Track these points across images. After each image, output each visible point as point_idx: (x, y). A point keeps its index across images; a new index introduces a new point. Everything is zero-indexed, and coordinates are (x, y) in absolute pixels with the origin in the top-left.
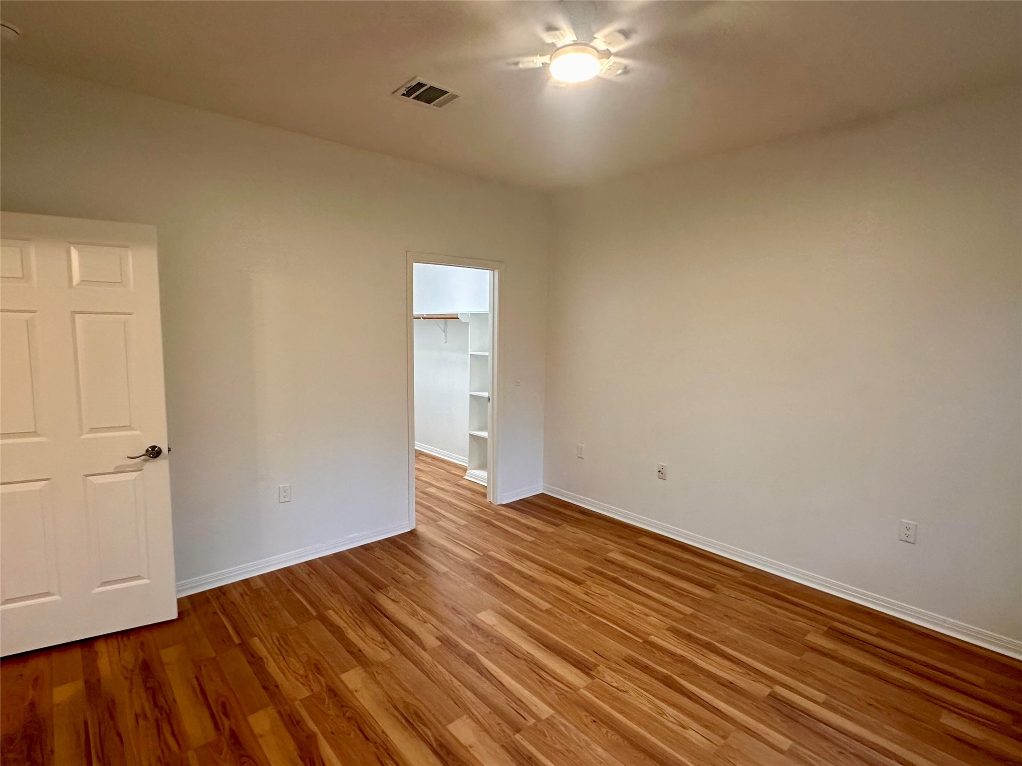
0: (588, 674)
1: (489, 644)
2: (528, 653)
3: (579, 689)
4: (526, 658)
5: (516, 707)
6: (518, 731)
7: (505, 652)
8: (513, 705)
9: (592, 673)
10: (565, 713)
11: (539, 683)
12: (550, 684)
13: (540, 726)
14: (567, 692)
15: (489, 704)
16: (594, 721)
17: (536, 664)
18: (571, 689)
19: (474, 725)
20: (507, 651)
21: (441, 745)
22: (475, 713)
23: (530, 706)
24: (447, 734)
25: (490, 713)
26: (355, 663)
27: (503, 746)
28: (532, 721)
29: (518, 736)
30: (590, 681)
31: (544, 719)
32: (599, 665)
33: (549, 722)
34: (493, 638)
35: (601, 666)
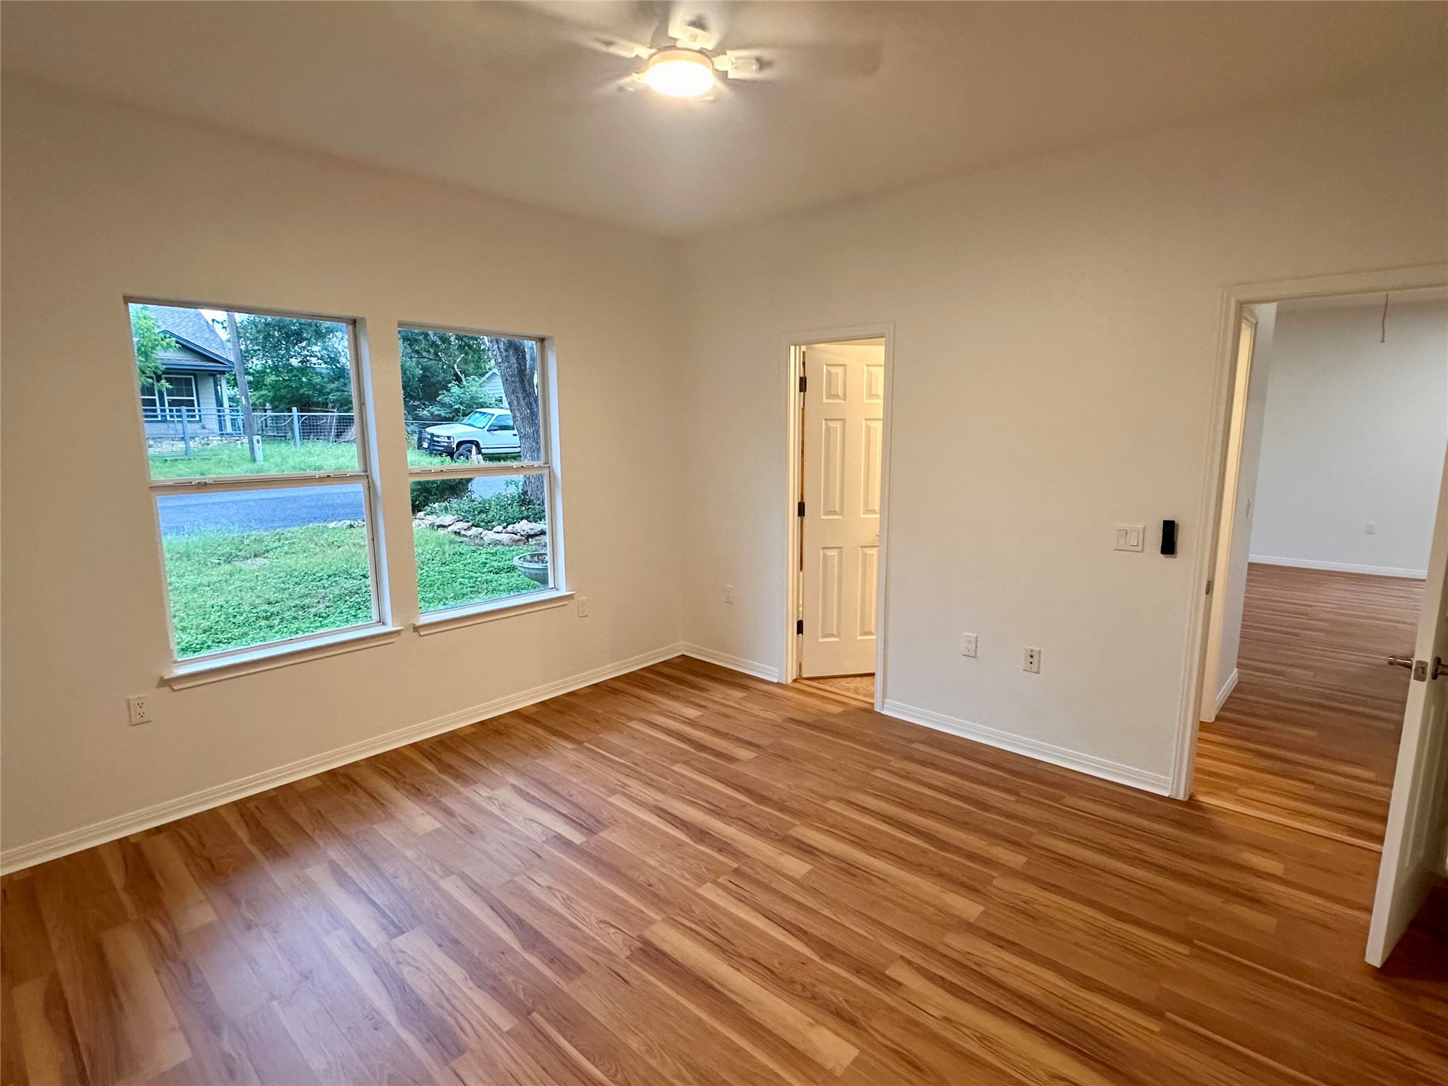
0: (646, 942)
1: (808, 980)
2: (738, 970)
3: (663, 920)
4: (740, 960)
5: (742, 892)
6: (736, 871)
7: (775, 967)
8: (746, 894)
9: (640, 945)
10: (685, 891)
11: (717, 922)
12: (701, 923)
13: (712, 876)
14: (679, 915)
15: (774, 891)
16: (650, 885)
17: (724, 951)
18: (674, 920)
19: (785, 871)
20: (771, 968)
21: (811, 853)
22: (788, 882)
23: (725, 894)
24: (810, 861)
25: (771, 883)
26: (982, 925)
27: (749, 857)
28: (721, 880)
29: (736, 865)
30: (647, 934)
31: (708, 884)
32: (627, 958)
33: (701, 880)
34: (803, 994)
35: (623, 957)
